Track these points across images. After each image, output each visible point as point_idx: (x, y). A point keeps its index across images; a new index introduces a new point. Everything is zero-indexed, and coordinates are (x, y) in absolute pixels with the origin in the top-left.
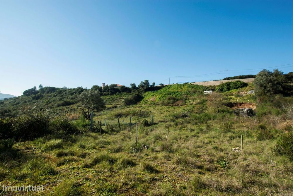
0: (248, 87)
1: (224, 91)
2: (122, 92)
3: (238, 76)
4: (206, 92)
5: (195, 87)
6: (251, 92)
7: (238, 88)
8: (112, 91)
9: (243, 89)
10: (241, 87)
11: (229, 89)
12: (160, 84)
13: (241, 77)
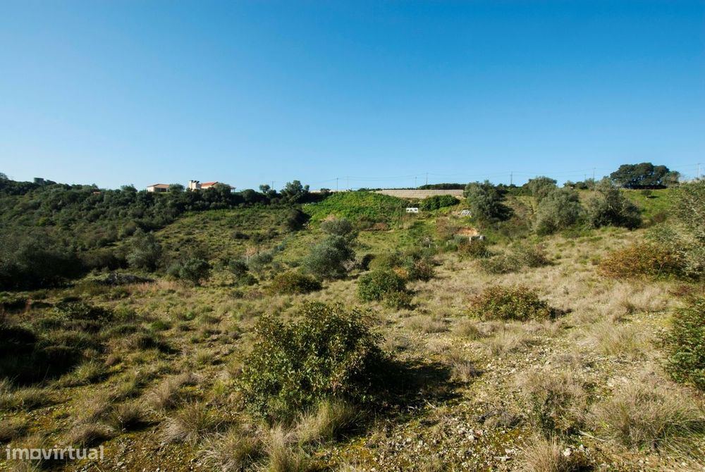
0: (460, 205)
1: (431, 208)
2: (251, 203)
3: (441, 183)
4: (409, 210)
5: (387, 199)
6: (465, 213)
7: (448, 205)
8: (228, 199)
9: (455, 207)
10: (453, 205)
11: (438, 207)
12: (322, 190)
13: (446, 187)
